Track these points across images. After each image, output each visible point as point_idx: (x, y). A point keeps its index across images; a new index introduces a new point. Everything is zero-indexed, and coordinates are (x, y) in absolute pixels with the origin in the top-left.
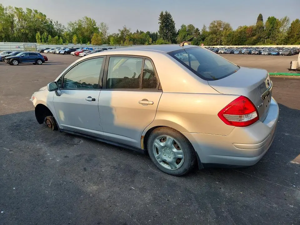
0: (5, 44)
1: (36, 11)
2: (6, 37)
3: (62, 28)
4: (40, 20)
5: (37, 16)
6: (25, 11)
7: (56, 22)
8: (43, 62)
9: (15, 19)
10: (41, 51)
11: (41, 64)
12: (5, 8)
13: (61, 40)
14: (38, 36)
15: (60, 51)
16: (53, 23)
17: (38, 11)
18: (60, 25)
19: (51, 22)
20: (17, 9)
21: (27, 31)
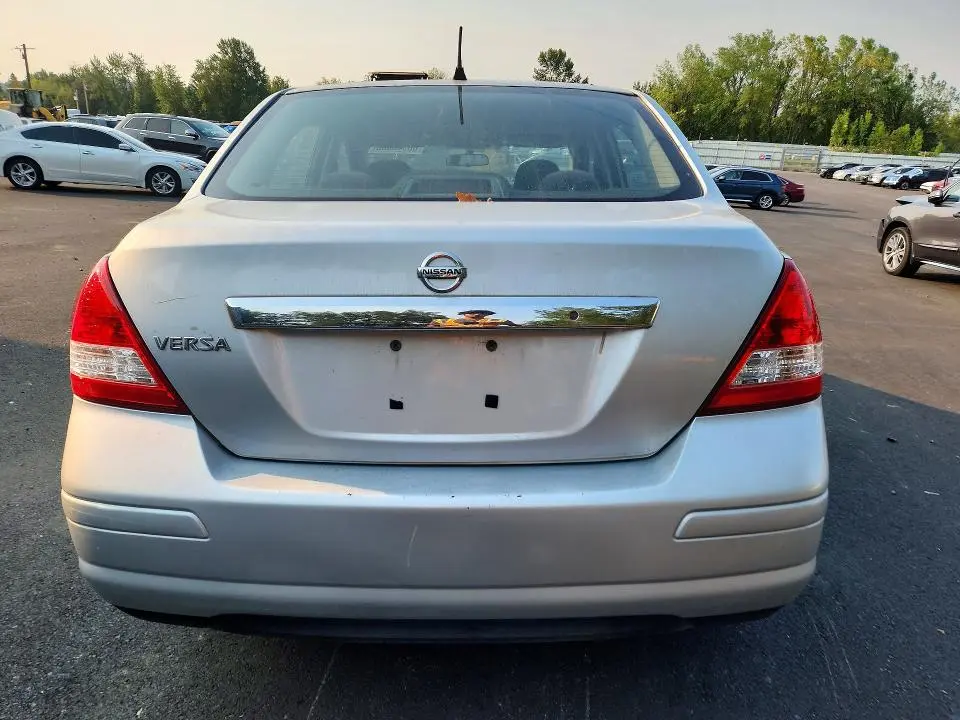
0: (739, 148)
1: (869, 44)
2: (748, 126)
3: (943, 97)
4: (874, 71)
5: (870, 58)
6: (833, 45)
7: (927, 77)
8: (777, 202)
9: (795, 71)
10: (825, 173)
11: (768, 209)
12: (776, 41)
13: (918, 138)
14: (841, 125)
15: (885, 175)
16: (917, 80)
17: (877, 44)
18: (941, 86)
19: (911, 77)
20: (810, 40)
21: (814, 110)
